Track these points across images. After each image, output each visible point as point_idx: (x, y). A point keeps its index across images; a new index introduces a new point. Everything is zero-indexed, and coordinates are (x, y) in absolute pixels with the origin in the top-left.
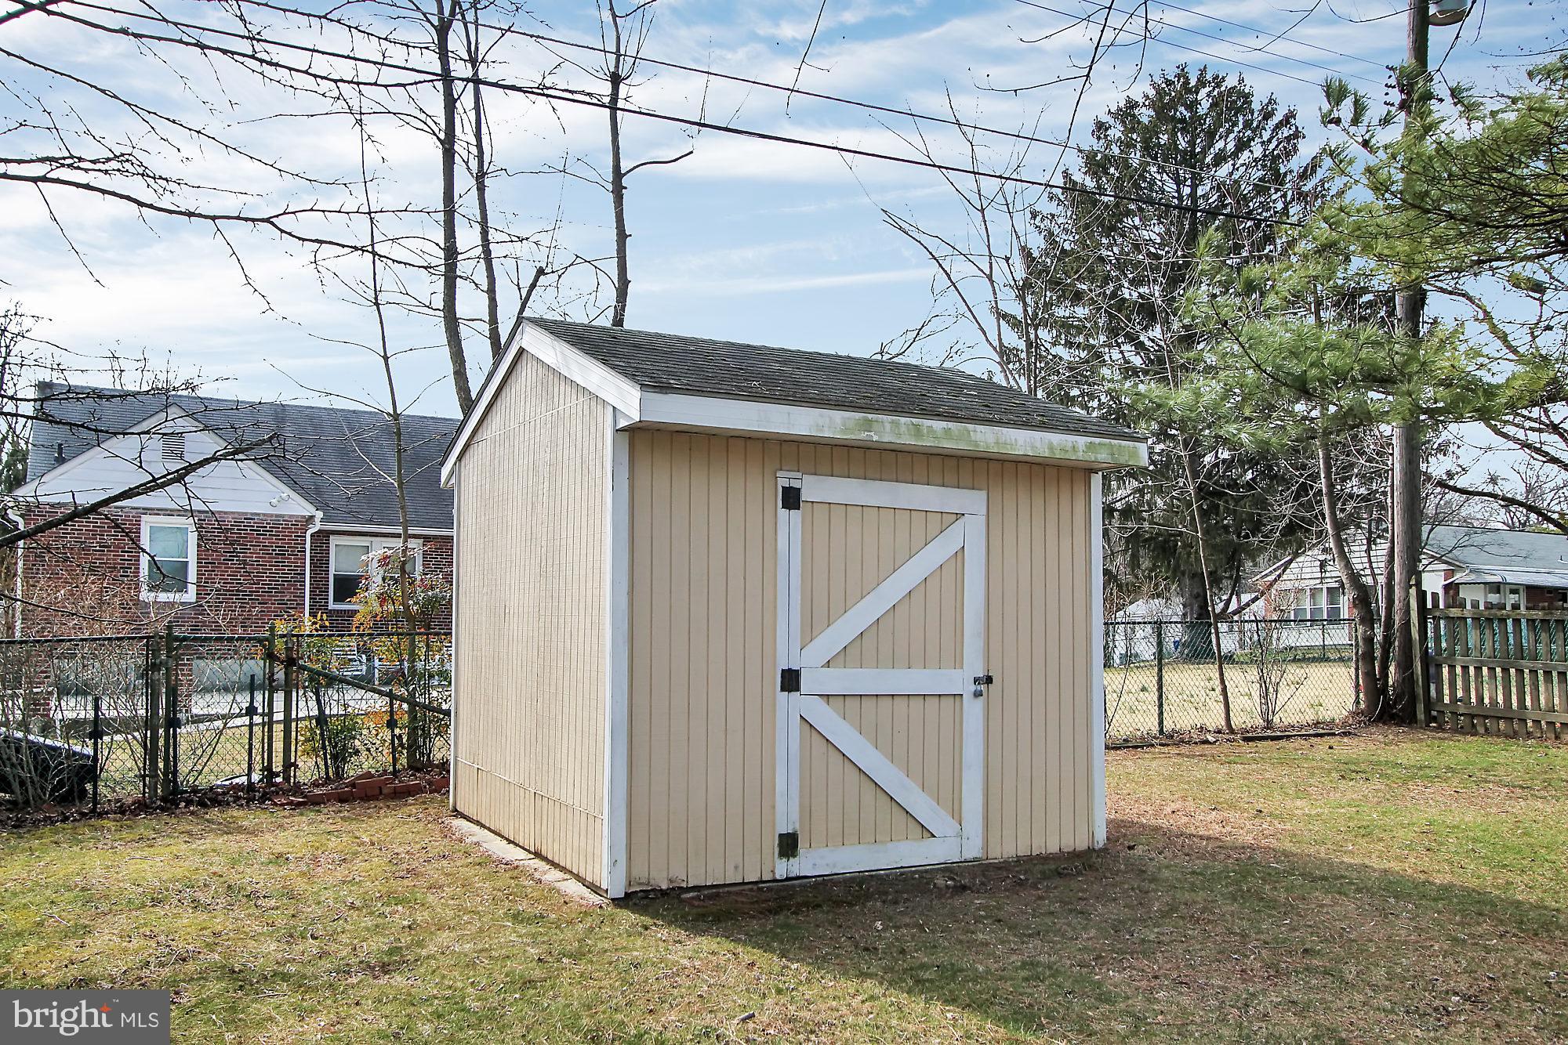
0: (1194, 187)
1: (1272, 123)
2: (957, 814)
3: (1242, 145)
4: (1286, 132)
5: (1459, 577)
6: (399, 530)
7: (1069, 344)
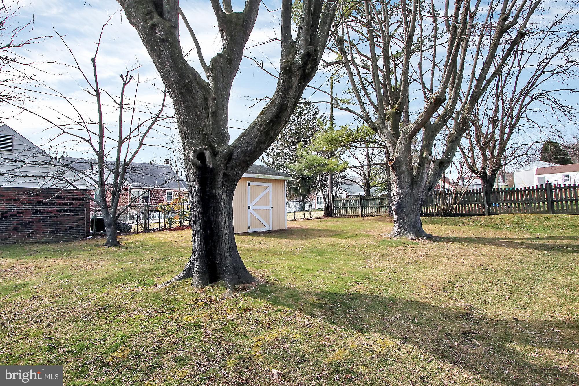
0: (300, 119)
1: (314, 108)
2: (269, 224)
3: (309, 112)
4: (317, 110)
5: (348, 194)
6: (179, 189)
7: (277, 149)
